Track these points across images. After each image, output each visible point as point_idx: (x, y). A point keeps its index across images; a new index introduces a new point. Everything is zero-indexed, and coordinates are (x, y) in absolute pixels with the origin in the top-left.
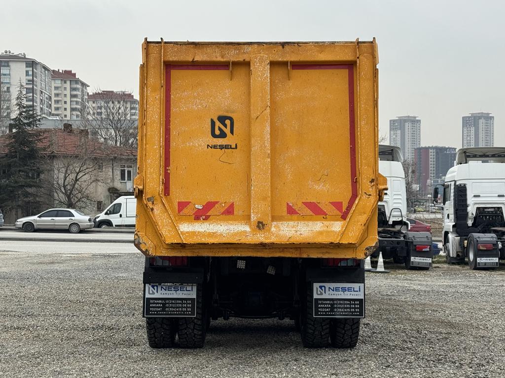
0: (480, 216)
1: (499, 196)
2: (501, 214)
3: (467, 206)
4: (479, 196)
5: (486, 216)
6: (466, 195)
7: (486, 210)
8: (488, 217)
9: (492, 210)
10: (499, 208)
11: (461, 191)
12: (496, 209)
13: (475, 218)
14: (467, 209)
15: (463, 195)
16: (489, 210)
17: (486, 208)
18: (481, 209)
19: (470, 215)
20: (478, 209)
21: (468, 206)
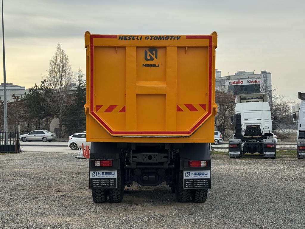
0: (248, 130)
1: (258, 119)
2: (259, 129)
3: (241, 125)
4: (247, 120)
5: (251, 130)
6: (241, 119)
7: (251, 127)
8: (252, 131)
9: (255, 127)
10: (258, 126)
11: (239, 117)
12: (257, 126)
13: (246, 131)
15: (239, 119)
16: (254, 127)
18: (249, 127)
19: (243, 130)
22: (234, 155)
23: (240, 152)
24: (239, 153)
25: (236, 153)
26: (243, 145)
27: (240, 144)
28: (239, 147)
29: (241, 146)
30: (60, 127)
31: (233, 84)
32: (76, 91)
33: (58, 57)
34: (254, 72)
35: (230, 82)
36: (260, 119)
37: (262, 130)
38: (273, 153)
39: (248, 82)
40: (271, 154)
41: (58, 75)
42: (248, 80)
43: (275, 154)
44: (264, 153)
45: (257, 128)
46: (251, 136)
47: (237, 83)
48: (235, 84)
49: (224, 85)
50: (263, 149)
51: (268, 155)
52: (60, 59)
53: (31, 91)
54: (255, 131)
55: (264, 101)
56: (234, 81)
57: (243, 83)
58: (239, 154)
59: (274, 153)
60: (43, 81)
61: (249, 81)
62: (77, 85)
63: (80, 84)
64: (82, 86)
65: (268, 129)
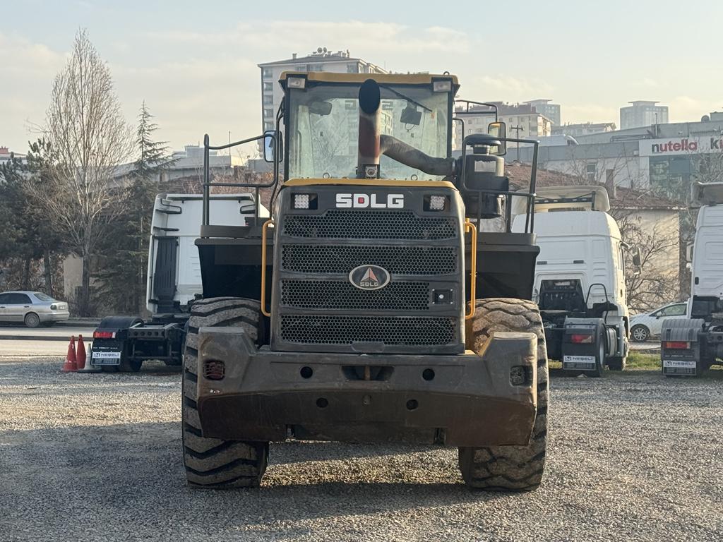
0: (546, 294)
1: (576, 262)
2: (577, 290)
5: (554, 294)
9: (568, 284)
10: (577, 281)
12: (573, 282)
16: (563, 284)
17: (557, 281)
18: (550, 283)
30: (86, 281)
31: (666, 150)
32: (133, 174)
35: (653, 146)
36: (581, 262)
37: (585, 292)
38: (591, 360)
39: (713, 144)
40: (584, 361)
42: (712, 140)
43: (594, 362)
45: (573, 287)
47: (676, 147)
48: (670, 150)
49: (635, 153)
51: (576, 365)
54: (566, 295)
56: (669, 140)
57: (695, 148)
59: (594, 358)
60: (35, 143)
61: (717, 141)
62: (136, 156)
63: (144, 154)
64: (150, 161)
65: (603, 292)
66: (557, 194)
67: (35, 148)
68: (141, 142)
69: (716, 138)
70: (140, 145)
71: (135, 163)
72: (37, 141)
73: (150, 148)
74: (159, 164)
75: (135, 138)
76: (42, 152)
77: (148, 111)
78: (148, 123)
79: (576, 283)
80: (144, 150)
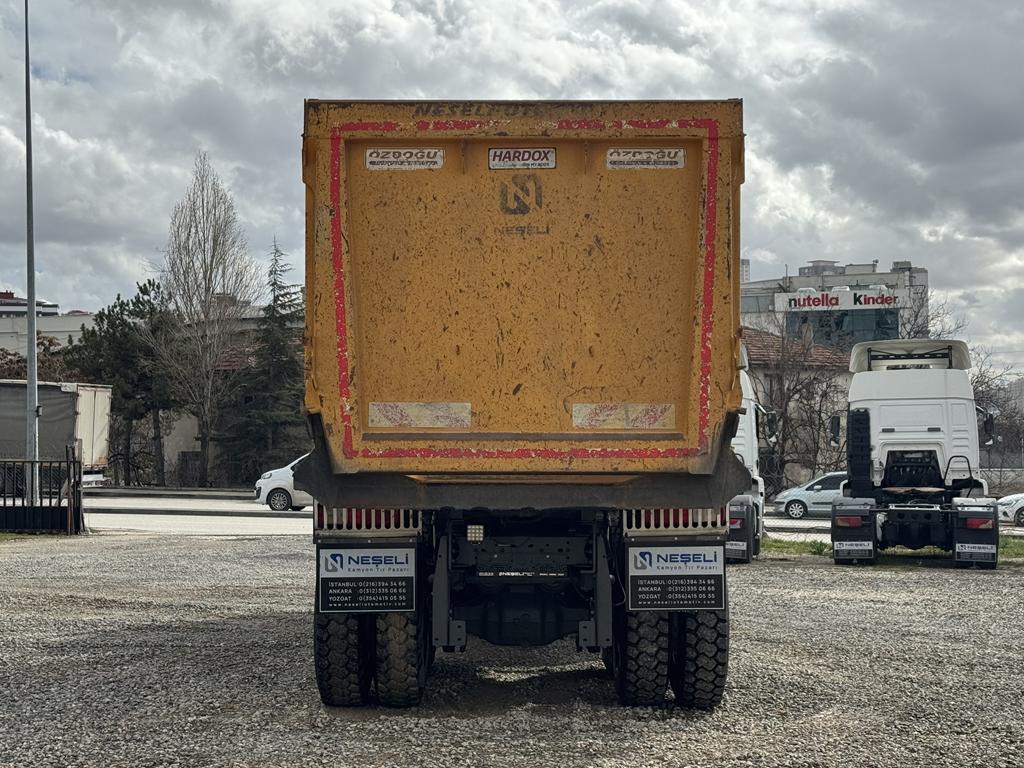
0: (893, 467)
1: (930, 430)
2: (933, 463)
3: (869, 449)
4: (892, 431)
5: (904, 467)
6: (868, 428)
7: (907, 456)
8: (908, 469)
9: (919, 455)
10: (931, 452)
11: (860, 422)
12: (926, 454)
13: (887, 470)
14: (870, 455)
15: (863, 429)
16: (913, 456)
17: (906, 452)
18: (898, 455)
19: (876, 465)
20: (891, 454)
21: (871, 450)
22: (849, 552)
23: (871, 543)
24: (869, 545)
25: (857, 545)
26: (881, 518)
27: (873, 514)
28: (870, 525)
29: (875, 522)
30: (204, 446)
31: (804, 305)
32: (263, 320)
33: (199, 202)
34: (874, 266)
35: (790, 301)
36: (938, 430)
37: (942, 467)
38: (990, 549)
39: (857, 300)
40: (982, 551)
41: (197, 264)
42: (855, 294)
43: (994, 551)
44: (958, 547)
45: (927, 460)
46: (910, 488)
47: (816, 302)
48: (809, 305)
49: (770, 308)
50: (951, 532)
51: (971, 555)
52: (205, 210)
53: (102, 320)
54: (920, 470)
55: (950, 367)
57: (837, 304)
58: (870, 551)
59: (994, 547)
60: (145, 285)
61: (860, 296)
62: (267, 300)
63: (276, 299)
64: (283, 306)
65: (966, 465)
66: (902, 349)
67: (144, 290)
68: (273, 285)
69: (859, 293)
70: (271, 288)
71: (264, 309)
72: (147, 282)
73: (282, 293)
74: (293, 309)
75: (266, 279)
76: (152, 294)
77: (280, 248)
78: (281, 263)
79: (932, 454)
80: (276, 293)
